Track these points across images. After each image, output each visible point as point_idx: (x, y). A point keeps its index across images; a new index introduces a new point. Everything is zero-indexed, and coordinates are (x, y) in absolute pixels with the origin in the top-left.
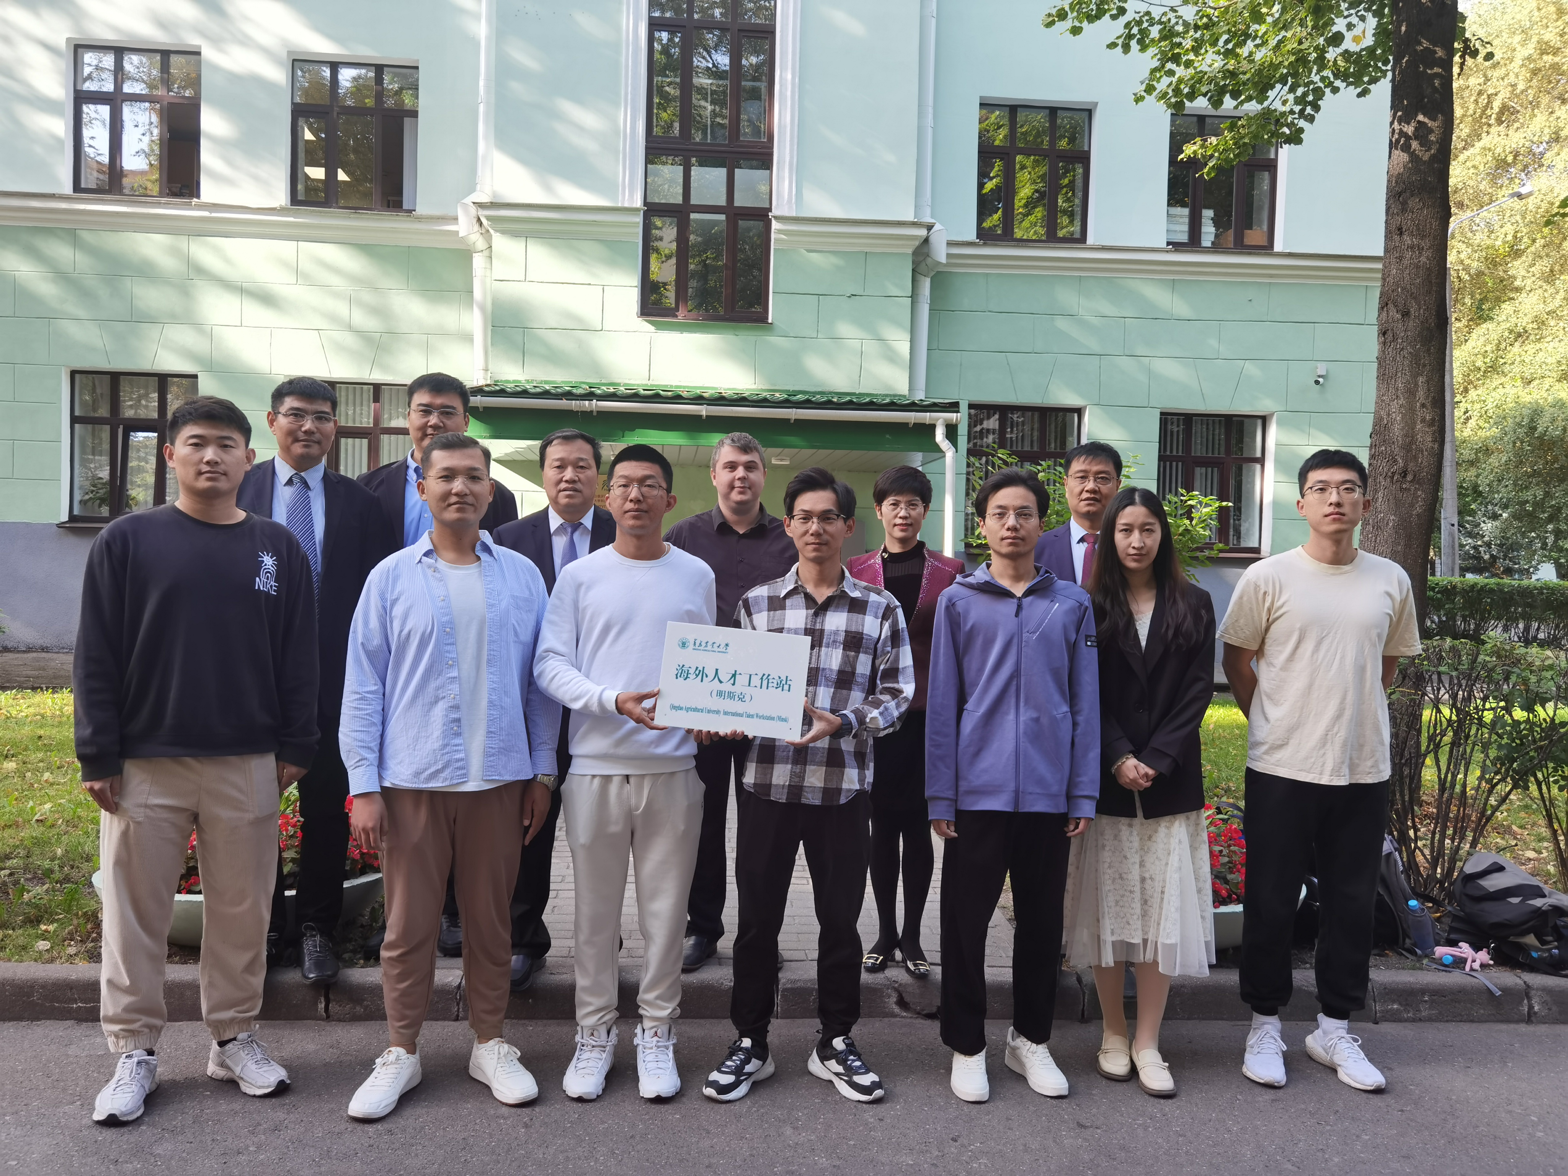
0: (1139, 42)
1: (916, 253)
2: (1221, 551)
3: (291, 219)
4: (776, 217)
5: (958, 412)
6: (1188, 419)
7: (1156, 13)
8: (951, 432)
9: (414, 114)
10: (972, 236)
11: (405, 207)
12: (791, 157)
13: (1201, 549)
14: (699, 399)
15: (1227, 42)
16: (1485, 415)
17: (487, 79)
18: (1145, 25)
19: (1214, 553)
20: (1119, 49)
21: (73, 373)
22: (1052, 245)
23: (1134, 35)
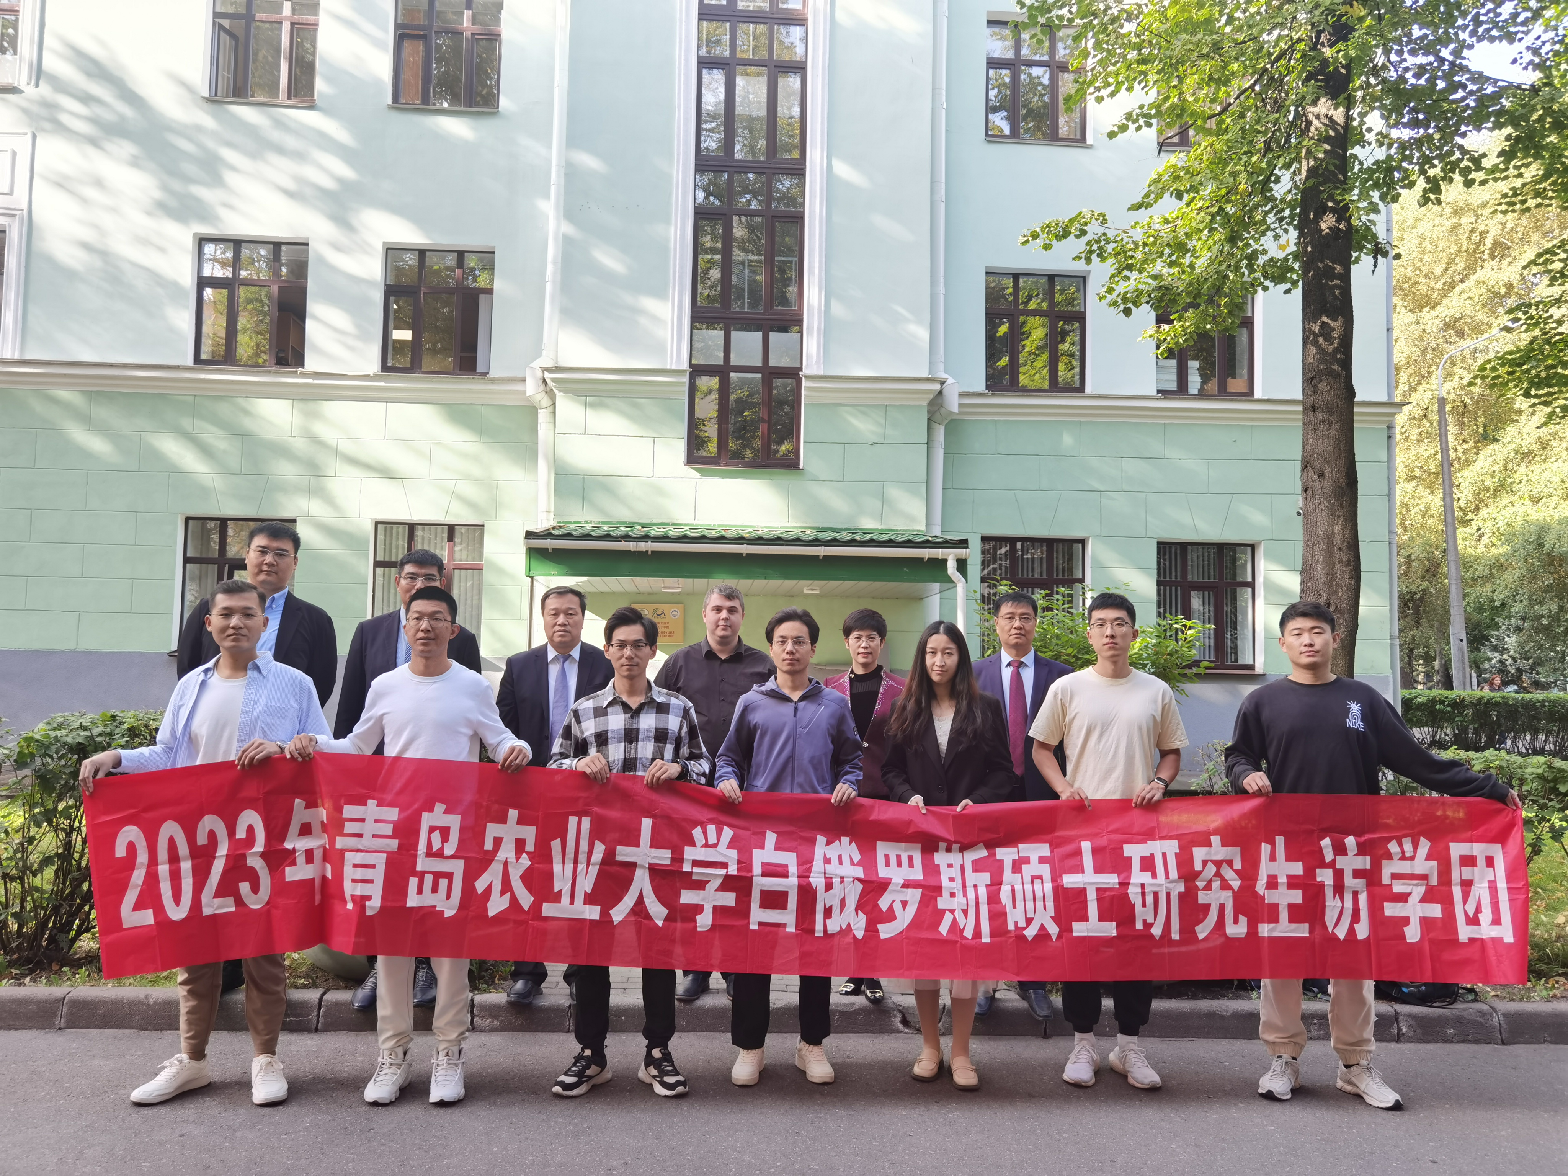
0: (1099, 255)
1: (931, 403)
2: (1207, 668)
3: (382, 384)
4: (806, 376)
5: (967, 548)
6: (1184, 547)
7: (1111, 234)
8: (962, 565)
9: (489, 292)
10: (981, 387)
11: (480, 368)
12: (819, 324)
13: (1189, 667)
14: (740, 540)
15: (1170, 256)
16: (1497, 533)
17: (554, 262)
18: (1103, 243)
19: (1201, 671)
20: (1083, 261)
21: (187, 520)
22: (1054, 394)
23: (1094, 251)
